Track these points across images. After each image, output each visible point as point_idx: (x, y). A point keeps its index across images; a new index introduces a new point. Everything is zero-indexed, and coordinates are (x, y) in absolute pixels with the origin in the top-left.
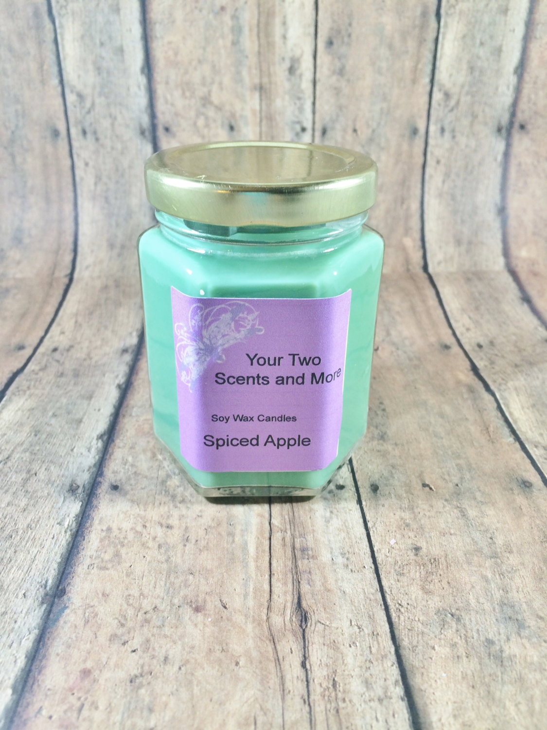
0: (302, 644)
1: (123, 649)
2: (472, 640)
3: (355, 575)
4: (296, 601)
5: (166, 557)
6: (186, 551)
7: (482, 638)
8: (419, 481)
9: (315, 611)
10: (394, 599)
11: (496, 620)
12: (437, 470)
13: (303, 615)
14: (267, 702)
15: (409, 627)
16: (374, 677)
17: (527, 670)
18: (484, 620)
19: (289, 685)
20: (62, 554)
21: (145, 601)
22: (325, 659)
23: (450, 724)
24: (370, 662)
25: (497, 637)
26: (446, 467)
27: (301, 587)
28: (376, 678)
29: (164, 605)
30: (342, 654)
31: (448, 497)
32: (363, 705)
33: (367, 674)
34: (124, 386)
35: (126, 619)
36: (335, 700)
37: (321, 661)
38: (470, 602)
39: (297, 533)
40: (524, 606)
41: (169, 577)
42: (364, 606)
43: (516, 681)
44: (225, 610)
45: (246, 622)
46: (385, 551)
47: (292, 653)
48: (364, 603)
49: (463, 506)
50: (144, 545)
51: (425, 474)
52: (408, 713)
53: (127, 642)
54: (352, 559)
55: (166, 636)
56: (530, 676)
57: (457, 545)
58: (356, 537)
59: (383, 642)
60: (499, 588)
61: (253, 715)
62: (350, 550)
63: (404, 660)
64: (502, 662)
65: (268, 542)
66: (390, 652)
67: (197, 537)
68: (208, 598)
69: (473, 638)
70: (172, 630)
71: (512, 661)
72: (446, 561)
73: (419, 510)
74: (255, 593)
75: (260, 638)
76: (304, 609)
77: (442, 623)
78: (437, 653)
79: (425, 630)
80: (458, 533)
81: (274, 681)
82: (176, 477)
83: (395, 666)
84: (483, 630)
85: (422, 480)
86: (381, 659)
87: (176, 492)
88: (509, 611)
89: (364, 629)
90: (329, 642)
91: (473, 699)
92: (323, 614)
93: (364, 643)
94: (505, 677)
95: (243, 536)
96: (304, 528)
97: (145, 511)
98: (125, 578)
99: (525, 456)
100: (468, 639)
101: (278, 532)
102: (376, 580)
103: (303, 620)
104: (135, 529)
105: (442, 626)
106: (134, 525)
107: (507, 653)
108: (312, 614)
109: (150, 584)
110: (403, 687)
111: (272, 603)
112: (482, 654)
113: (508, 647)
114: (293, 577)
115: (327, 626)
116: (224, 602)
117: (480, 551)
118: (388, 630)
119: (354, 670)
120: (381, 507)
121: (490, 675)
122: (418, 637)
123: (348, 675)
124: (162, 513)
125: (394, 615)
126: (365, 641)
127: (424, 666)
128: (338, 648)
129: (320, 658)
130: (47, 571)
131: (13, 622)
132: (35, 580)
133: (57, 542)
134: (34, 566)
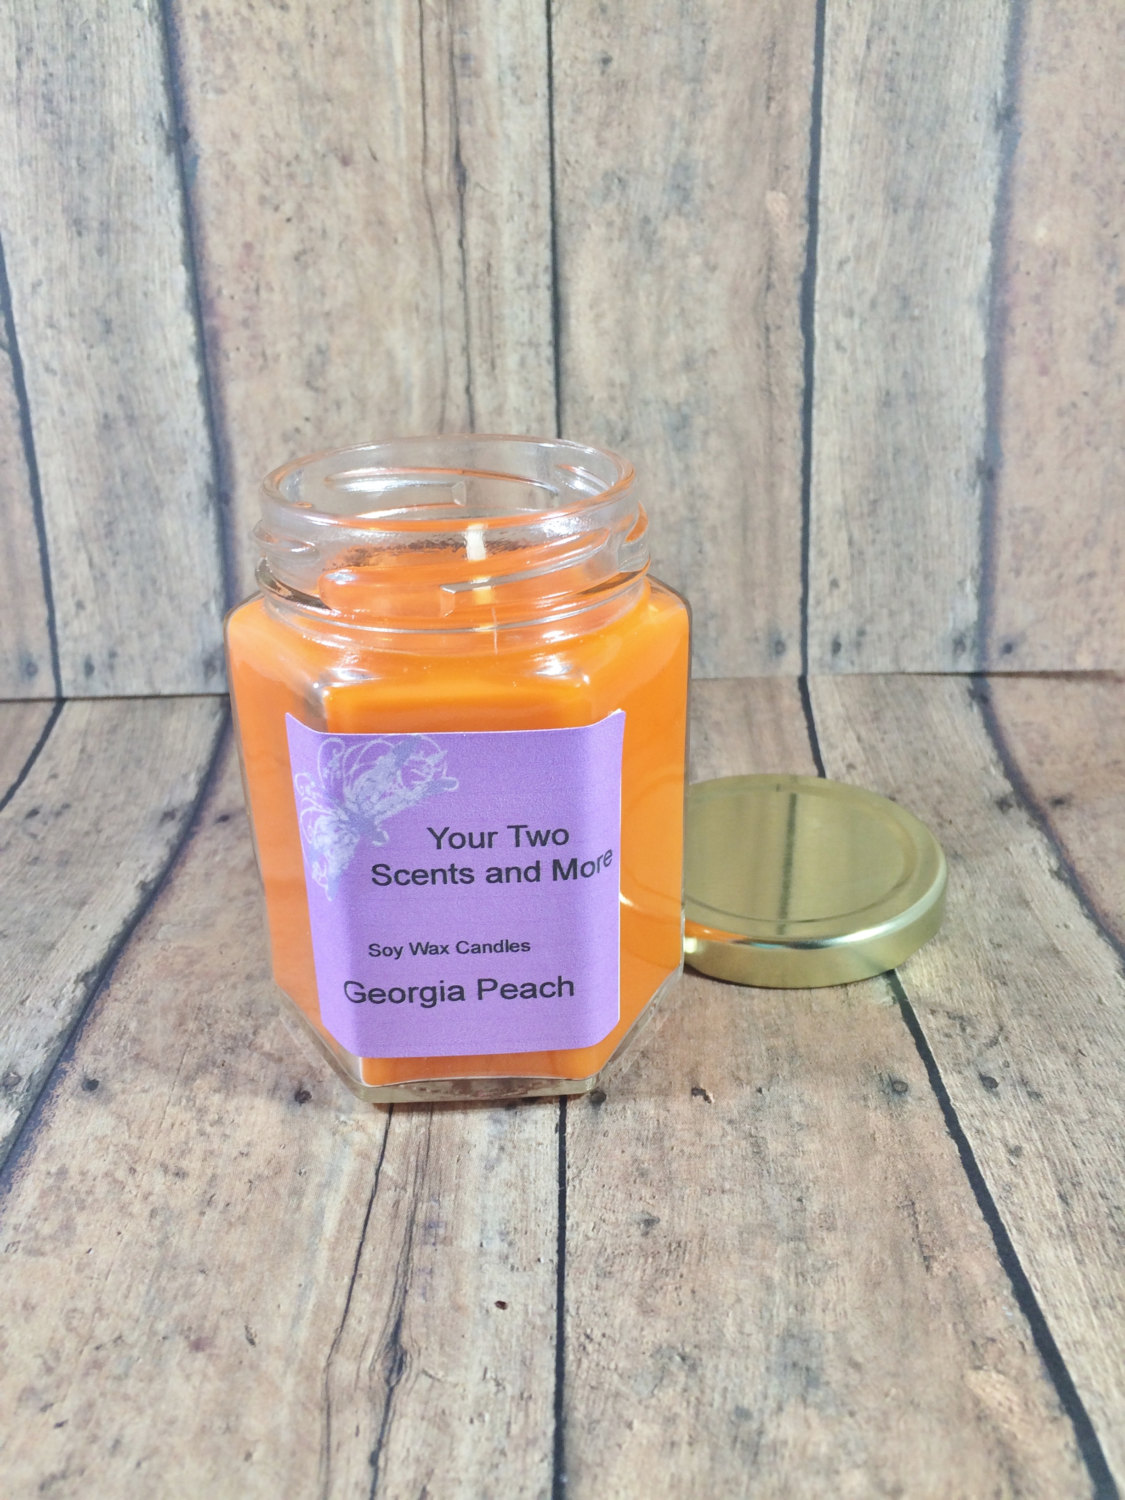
0: (381, 1416)
1: (41, 1418)
2: (709, 1409)
3: (516, 1276)
4: (390, 1330)
5: (160, 1236)
6: (203, 1226)
7: (729, 1406)
8: (686, 1083)
9: (423, 1351)
10: (578, 1326)
11: (768, 1369)
12: (729, 1060)
13: (398, 1358)
15: (594, 1383)
16: (501, 1485)
17: (800, 1473)
18: (742, 1368)
21: (103, 1323)
22: (417, 1448)
25: (759, 1404)
26: (747, 1054)
27: (407, 1302)
28: (505, 1486)
29: (136, 1334)
30: (452, 1437)
31: (735, 1115)
33: (489, 1480)
34: (152, 886)
35: (58, 1358)
37: (408, 1451)
38: (725, 1330)
39: (426, 1192)
40: (830, 1340)
41: (159, 1276)
42: (518, 1340)
44: (250, 1347)
45: (285, 1373)
46: (586, 1227)
47: (357, 1434)
48: (520, 1333)
49: (762, 1134)
50: (123, 1209)
51: (702, 1069)
53: (52, 1405)
54: (519, 1245)
55: (126, 1398)
56: (805, 1485)
57: (731, 1212)
58: (537, 1199)
59: (536, 1412)
60: (790, 1303)
62: (519, 1226)
63: (567, 1449)
64: (756, 1454)
65: (364, 1211)
66: (544, 1434)
67: (230, 1197)
68: (223, 1323)
69: (711, 1405)
70: (141, 1385)
71: (775, 1453)
72: (701, 1247)
73: (673, 1142)
74: (315, 1313)
75: (303, 1404)
76: (401, 1347)
77: (659, 1374)
78: (634, 1435)
79: (623, 1389)
80: (738, 1188)
81: (310, 1491)
82: (216, 1071)
83: (546, 1462)
84: (737, 1389)
85: (693, 1080)
86: (524, 1447)
87: (208, 1103)
88: (795, 1350)
89: (507, 1385)
90: (432, 1413)
92: (437, 1358)
93: (499, 1415)
95: (319, 1196)
96: (440, 1181)
97: (140, 1137)
98: (73, 1275)
99: (907, 1029)
100: (701, 1407)
101: (389, 1189)
102: (555, 1287)
103: (396, 1368)
104: (112, 1175)
105: (657, 1381)
106: (112, 1167)
107: (771, 1436)
108: (415, 1356)
109: (118, 1290)
111: (344, 1334)
112: (722, 1437)
113: (775, 1424)
114: (396, 1282)
115: (439, 1380)
116: (253, 1331)
117: (770, 1226)
118: (552, 1391)
119: (467, 1470)
120: (600, 1136)
121: (727, 1482)
122: (605, 1403)
123: (453, 1480)
124: (173, 1145)
125: (570, 1357)
126: (502, 1411)
127: (603, 1461)
128: (448, 1425)
129: (408, 1444)
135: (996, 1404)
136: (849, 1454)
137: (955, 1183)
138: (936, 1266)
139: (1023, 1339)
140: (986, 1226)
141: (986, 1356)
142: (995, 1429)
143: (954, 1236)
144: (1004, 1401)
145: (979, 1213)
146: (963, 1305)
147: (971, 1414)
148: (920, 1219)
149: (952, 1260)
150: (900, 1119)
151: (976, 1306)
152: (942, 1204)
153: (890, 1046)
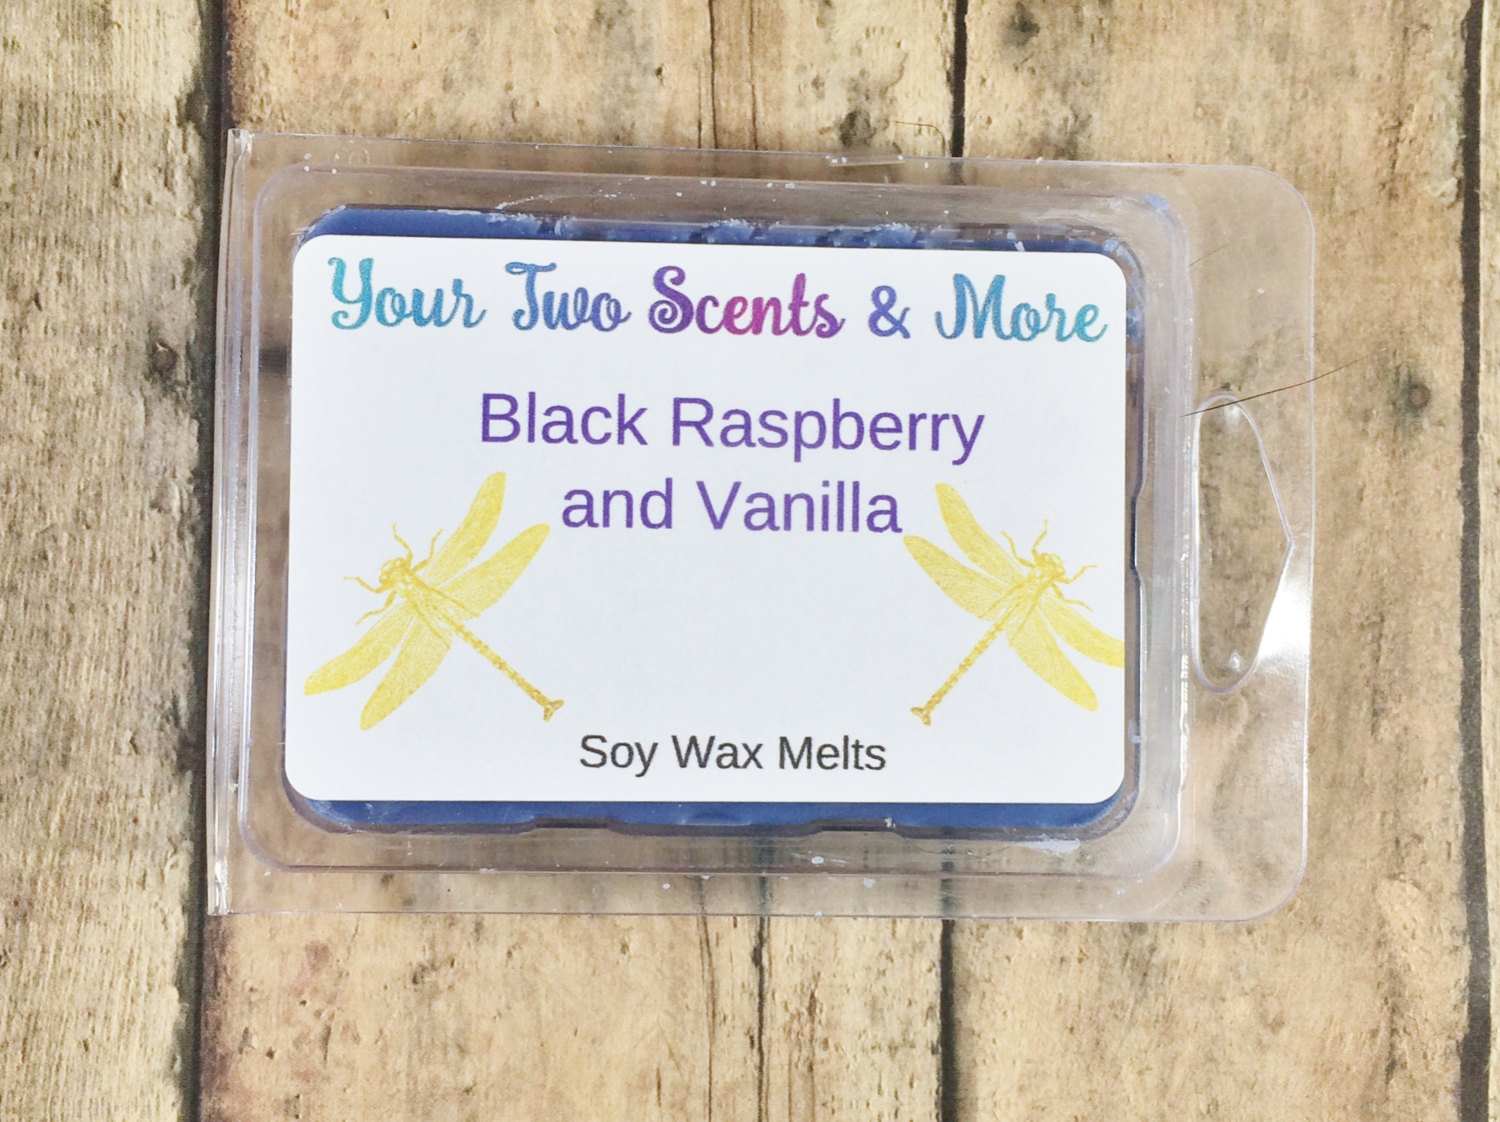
14: (681, 1040)
16: (890, 994)
17: (1186, 998)
19: (725, 1004)
20: (190, 613)
22: (801, 947)
23: (1008, 1104)
24: (890, 958)
28: (894, 997)
30: (836, 934)
32: (858, 1056)
33: (877, 989)
36: (808, 1043)
37: (791, 947)
43: (1157, 1021)
52: (938, 1080)
56: (1189, 1012)
61: (655, 1067)
63: (955, 959)
64: (1145, 975)
66: (932, 937)
71: (1165, 975)
78: (1023, 945)
81: (697, 992)
83: (933, 974)
86: (911, 952)
91: (1063, 1056)
94: (1140, 1012)
107: (1163, 954)
110: (940, 1022)
112: (1112, 954)
113: (1169, 940)
119: (854, 975)
121: (1112, 1006)
123: (841, 986)
127: (991, 975)
129: (791, 941)
130: (168, 671)
131: (131, 820)
132: (148, 699)
133: (168, 573)
134: (130, 653)
135: (1401, 926)
136: (1239, 978)
137: (1441, 589)
138: (1384, 723)
139: (1451, 838)
140: (1458, 661)
141: (1406, 860)
142: (1392, 957)
143: (1418, 677)
144: (1411, 925)
145: (1457, 640)
146: (1401, 785)
147: (1371, 940)
148: (1385, 646)
149: (1406, 717)
150: (1403, 461)
151: (1414, 788)
152: (1417, 623)
153: (1426, 305)
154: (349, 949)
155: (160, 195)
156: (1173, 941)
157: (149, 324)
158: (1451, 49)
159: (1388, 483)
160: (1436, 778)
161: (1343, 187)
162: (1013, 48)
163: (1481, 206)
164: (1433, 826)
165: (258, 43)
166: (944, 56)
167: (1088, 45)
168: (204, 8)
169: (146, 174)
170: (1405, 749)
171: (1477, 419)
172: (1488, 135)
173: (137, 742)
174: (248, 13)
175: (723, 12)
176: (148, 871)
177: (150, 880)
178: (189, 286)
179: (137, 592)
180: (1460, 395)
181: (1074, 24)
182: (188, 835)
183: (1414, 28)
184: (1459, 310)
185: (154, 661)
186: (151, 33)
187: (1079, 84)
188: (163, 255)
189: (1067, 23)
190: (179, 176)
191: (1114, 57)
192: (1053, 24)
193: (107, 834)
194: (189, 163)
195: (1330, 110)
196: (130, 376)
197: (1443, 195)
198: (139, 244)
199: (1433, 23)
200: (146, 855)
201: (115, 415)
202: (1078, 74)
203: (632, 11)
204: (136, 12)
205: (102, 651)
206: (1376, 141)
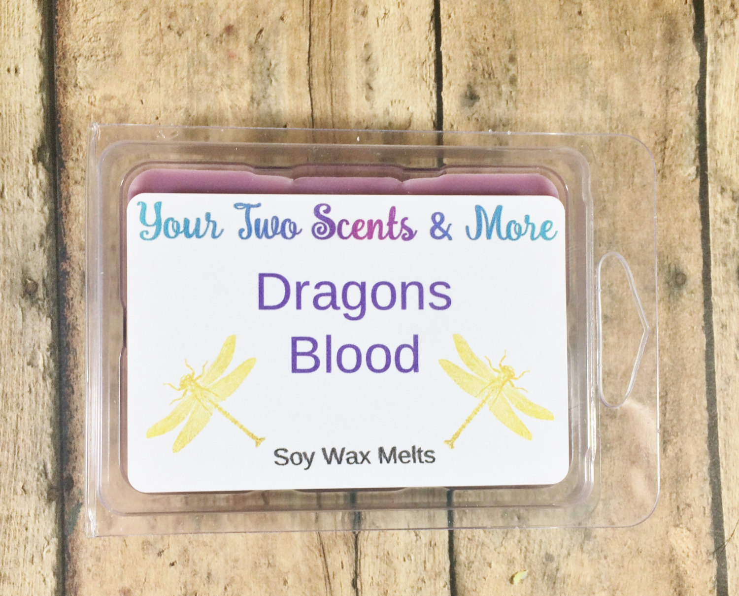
0: (354, 555)
1: (160, 561)
2: (532, 554)
7: (543, 553)
15: (470, 537)
20: (51, 420)
22: (377, 577)
25: (558, 551)
30: (395, 570)
37: (372, 579)
40: (601, 506)
47: (343, 568)
53: (163, 551)
55: (205, 544)
59: (439, 555)
63: (457, 580)
64: (554, 583)
66: (445, 569)
69: (533, 552)
71: (564, 583)
75: (308, 547)
77: (505, 531)
78: (492, 571)
79: (487, 541)
83: (446, 589)
84: (547, 541)
86: (434, 577)
89: (423, 537)
90: (382, 554)
93: (419, 556)
100: (528, 553)
103: (357, 521)
105: (504, 535)
107: (563, 572)
112: (538, 574)
113: (565, 564)
115: (382, 531)
118: (447, 540)
119: (405, 591)
122: (477, 550)
125: (456, 517)
126: (420, 553)
127: (476, 587)
128: (392, 562)
129: (371, 574)
130: (40, 450)
131: (24, 529)
132: (30, 465)
133: (38, 398)
134: (20, 441)
135: (681, 551)
136: (601, 582)
137: (696, 377)
138: (670, 447)
139: (705, 505)
140: (706, 414)
141: (683, 517)
142: (677, 567)
143: (686, 423)
144: (686, 550)
145: (705, 403)
146: (679, 478)
147: (667, 559)
148: (668, 408)
149: (681, 444)
150: (674, 312)
151: (686, 479)
152: (684, 395)
153: (682, 233)
154: (142, 590)
155: (25, 201)
156: (567, 564)
157: (23, 270)
158: (690, 100)
159: (667, 324)
160: (697, 474)
161: (639, 173)
162: (467, 108)
163: (709, 179)
164: (696, 499)
165: (74, 119)
166: (432, 114)
167: (505, 105)
168: (45, 102)
169: (17, 190)
170: (680, 460)
171: (711, 289)
172: (711, 143)
173: (26, 488)
174: (68, 105)
175: (317, 95)
176: (35, 555)
177: (36, 560)
178: (43, 248)
179: (22, 409)
180: (702, 278)
181: (498, 95)
182: (55, 535)
183: (671, 90)
184: (700, 234)
185: (33, 445)
186: (17, 115)
187: (502, 127)
188: (28, 232)
189: (494, 95)
190: (35, 190)
191: (519, 111)
192: (486, 96)
193: (12, 536)
194: (40, 183)
195: (630, 133)
196: (13, 296)
197: (689, 175)
198: (15, 228)
199: (681, 87)
200: (33, 545)
201: (6, 317)
202: (501, 120)
203: (269, 96)
204: (9, 105)
205: (5, 442)
206: (654, 149)
